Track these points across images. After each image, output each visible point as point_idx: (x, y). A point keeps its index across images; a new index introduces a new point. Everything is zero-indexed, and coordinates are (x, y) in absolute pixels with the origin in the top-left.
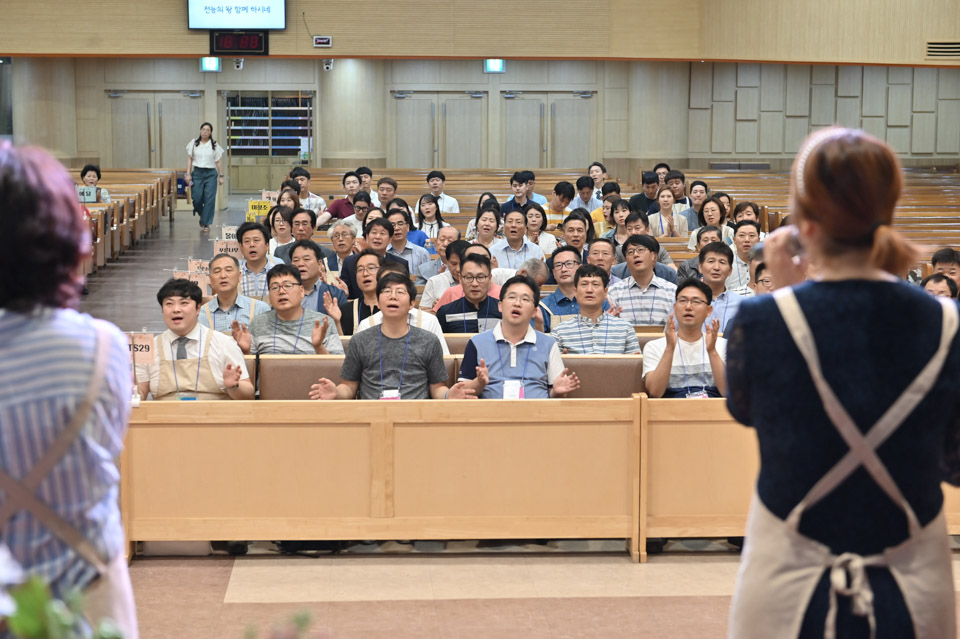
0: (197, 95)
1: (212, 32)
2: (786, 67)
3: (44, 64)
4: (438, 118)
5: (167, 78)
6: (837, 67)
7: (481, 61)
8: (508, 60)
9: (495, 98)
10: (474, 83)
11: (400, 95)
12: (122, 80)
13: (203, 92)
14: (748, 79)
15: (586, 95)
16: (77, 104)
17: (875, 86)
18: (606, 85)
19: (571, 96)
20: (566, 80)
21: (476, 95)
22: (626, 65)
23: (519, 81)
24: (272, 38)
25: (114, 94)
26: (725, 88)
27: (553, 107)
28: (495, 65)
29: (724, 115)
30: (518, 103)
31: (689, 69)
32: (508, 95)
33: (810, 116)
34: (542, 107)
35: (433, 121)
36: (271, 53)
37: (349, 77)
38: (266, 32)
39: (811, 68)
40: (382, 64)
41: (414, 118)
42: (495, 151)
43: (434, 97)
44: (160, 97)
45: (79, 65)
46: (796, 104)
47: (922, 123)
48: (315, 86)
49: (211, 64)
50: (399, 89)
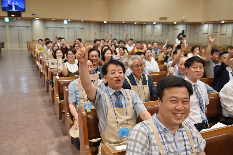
0: (4, 26)
1: (8, 11)
9: (66, 29)
10: (61, 25)
11: (47, 28)
13: (5, 26)
14: (110, 27)
15: (82, 29)
17: (129, 28)
18: (86, 27)
19: (79, 29)
20: (78, 25)
21: (62, 28)
23: (71, 26)
24: (22, 13)
26: (106, 28)
27: (76, 31)
28: (65, 22)
29: (106, 33)
30: (70, 30)
31: (101, 24)
32: (68, 28)
33: (119, 33)
34: (74, 31)
36: (22, 17)
37: (37, 23)
40: (44, 21)
41: (50, 32)
43: (54, 29)
46: (117, 31)
47: (136, 35)
48: (30, 25)
49: (7, 20)
50: (47, 26)
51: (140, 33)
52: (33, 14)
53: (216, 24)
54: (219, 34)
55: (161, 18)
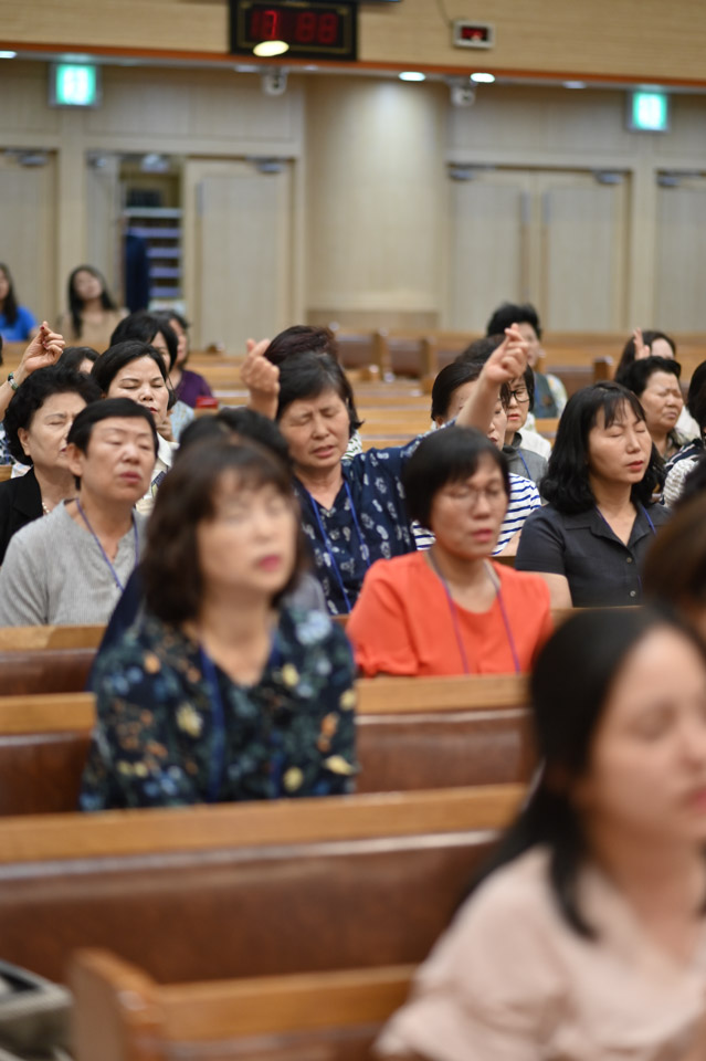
0: (39, 160)
4: (534, 225)
8: (676, 102)
9: (645, 185)
11: (462, 172)
13: (54, 152)
23: (696, 152)
24: (365, 21)
28: (651, 114)
30: (685, 195)
32: (668, 178)
35: (523, 231)
36: (363, 56)
38: (356, 7)
42: (642, 298)
48: (294, 147)
49: (76, 84)
50: (463, 156)
52: (468, 33)
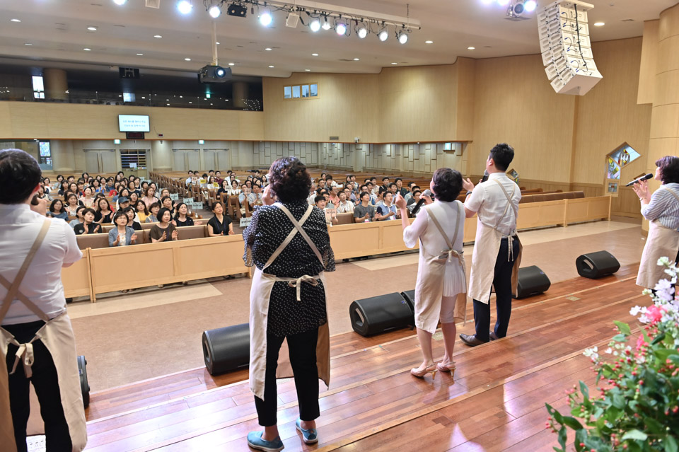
0: (113, 151)
1: (127, 132)
2: (276, 142)
3: (63, 142)
5: (101, 146)
6: (288, 142)
7: (198, 141)
8: (205, 141)
9: (202, 151)
10: (195, 146)
11: (174, 150)
12: (88, 146)
13: (115, 150)
14: (267, 146)
15: (226, 150)
16: (74, 154)
17: (297, 147)
18: (232, 148)
19: (221, 151)
20: (219, 146)
21: (196, 150)
22: (237, 142)
23: (209, 146)
24: (145, 134)
25: (85, 151)
26: (262, 148)
27: (218, 154)
28: (201, 142)
29: (262, 155)
30: (208, 152)
31: (254, 143)
32: (205, 150)
34: (214, 154)
35: (185, 158)
36: (146, 138)
37: (161, 147)
38: (144, 132)
39: (282, 143)
40: (170, 141)
41: (179, 157)
43: (185, 151)
44: (101, 151)
45: (74, 142)
46: (280, 152)
47: (309, 156)
48: (150, 148)
49: (117, 142)
50: (174, 148)
51: (314, 154)
52: (160, 135)
53: (398, 144)
54: (401, 157)
55: (331, 138)
